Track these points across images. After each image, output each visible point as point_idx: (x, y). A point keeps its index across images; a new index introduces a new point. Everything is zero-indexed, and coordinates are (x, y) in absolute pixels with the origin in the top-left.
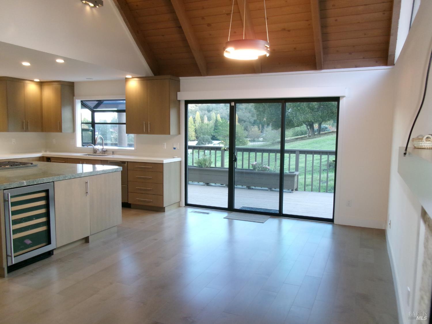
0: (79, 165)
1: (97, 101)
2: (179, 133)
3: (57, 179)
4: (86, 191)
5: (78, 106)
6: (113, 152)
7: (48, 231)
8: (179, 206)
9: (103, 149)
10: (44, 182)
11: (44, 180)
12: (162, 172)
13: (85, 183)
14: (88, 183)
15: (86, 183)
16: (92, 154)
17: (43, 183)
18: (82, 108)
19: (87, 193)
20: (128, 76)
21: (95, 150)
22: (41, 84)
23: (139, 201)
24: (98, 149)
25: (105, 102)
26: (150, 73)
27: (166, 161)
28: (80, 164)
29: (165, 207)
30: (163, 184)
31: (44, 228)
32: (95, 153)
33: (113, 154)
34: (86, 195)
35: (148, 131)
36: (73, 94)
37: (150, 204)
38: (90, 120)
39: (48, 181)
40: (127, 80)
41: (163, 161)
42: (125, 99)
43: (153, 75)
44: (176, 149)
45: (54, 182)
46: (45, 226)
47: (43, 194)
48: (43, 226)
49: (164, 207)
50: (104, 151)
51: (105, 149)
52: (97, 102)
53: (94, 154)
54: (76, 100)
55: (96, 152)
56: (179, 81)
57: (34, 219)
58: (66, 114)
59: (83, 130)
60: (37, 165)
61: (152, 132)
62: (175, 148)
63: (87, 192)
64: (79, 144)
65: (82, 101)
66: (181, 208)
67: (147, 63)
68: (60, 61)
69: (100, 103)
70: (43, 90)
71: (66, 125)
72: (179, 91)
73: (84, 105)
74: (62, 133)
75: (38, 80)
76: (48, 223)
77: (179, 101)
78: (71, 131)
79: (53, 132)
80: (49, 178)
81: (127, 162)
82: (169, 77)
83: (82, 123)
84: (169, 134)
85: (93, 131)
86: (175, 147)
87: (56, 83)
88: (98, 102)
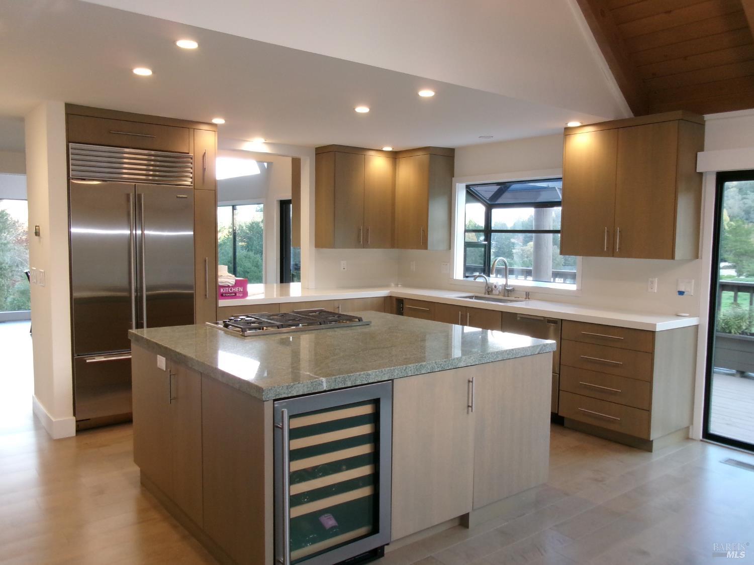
0: (457, 326)
1: (498, 184)
2: (696, 255)
3: (402, 373)
4: (468, 404)
5: (461, 195)
6: (528, 294)
7: (375, 498)
8: (688, 438)
9: (506, 285)
10: (370, 381)
11: (369, 375)
12: (651, 353)
13: (467, 381)
14: (472, 382)
15: (469, 381)
16: (483, 295)
17: (366, 383)
18: (467, 201)
19: (470, 408)
20: (572, 124)
21: (489, 288)
22: (395, 156)
23: (584, 414)
24: (495, 287)
25: (514, 186)
26: (625, 112)
27: (662, 325)
28: (458, 324)
29: (652, 441)
30: (651, 382)
31: (364, 492)
32: (489, 294)
33: (526, 299)
34: (468, 413)
35: (614, 249)
36: (451, 172)
37: (612, 427)
38: (481, 224)
39: (380, 379)
40: (568, 132)
41: (655, 325)
42: (560, 176)
43: (632, 115)
44: (685, 293)
45: (392, 380)
46: (369, 485)
47: (367, 410)
48: (364, 485)
49: (651, 439)
50: (508, 291)
51: (509, 286)
52: (496, 188)
53: (487, 296)
54: (457, 184)
55: (492, 290)
56: (702, 125)
57: (344, 467)
58: (437, 212)
59: (467, 245)
60: (371, 322)
61: (626, 253)
62: (681, 293)
63: (470, 405)
64: (458, 273)
65: (468, 187)
66: (691, 445)
67: (619, 89)
68: (426, 93)
69: (504, 187)
70: (397, 167)
71: (435, 235)
72: (702, 150)
73: (472, 195)
74: (426, 251)
75: (389, 149)
76: (374, 480)
77: (701, 174)
78: (443, 247)
79: (412, 248)
80: (382, 372)
81: (562, 320)
82: (679, 114)
83: (466, 231)
84: (673, 257)
85: (487, 247)
86: (683, 290)
87: (420, 153)
88: (499, 187)
